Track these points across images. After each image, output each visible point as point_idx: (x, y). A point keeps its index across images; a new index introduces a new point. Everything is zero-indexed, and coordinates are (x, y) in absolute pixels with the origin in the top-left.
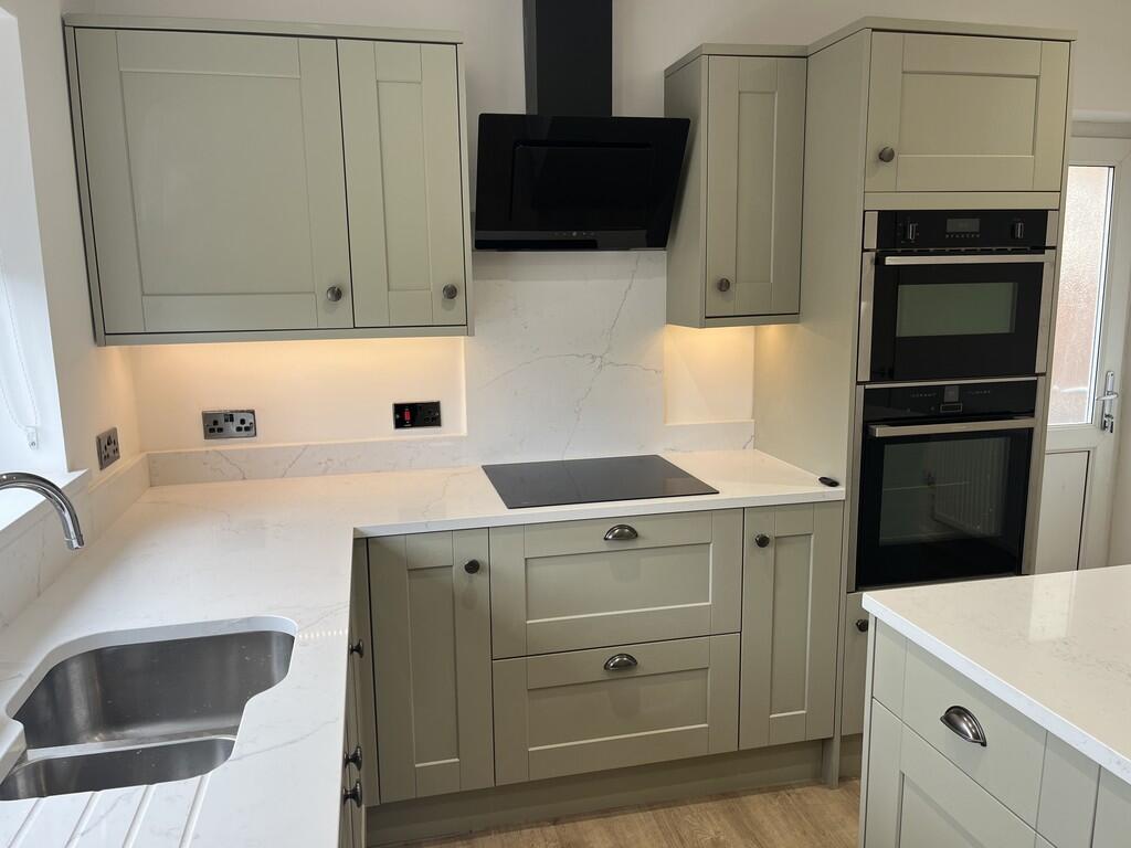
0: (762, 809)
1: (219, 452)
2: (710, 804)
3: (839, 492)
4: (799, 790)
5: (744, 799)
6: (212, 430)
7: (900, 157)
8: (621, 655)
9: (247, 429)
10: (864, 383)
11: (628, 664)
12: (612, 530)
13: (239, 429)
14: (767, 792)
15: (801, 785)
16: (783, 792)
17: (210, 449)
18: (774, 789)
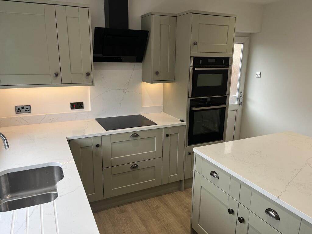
0: (168, 198)
1: (20, 117)
2: (155, 198)
3: (184, 123)
4: (175, 193)
5: (163, 196)
6: (18, 111)
7: (198, 44)
8: (134, 165)
9: (29, 110)
10: (190, 98)
11: (136, 167)
12: (132, 135)
13: (26, 111)
14: (168, 193)
15: (175, 192)
16: (172, 193)
17: (17, 116)
18: (170, 193)
